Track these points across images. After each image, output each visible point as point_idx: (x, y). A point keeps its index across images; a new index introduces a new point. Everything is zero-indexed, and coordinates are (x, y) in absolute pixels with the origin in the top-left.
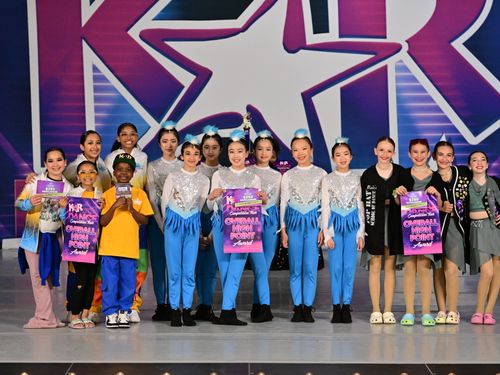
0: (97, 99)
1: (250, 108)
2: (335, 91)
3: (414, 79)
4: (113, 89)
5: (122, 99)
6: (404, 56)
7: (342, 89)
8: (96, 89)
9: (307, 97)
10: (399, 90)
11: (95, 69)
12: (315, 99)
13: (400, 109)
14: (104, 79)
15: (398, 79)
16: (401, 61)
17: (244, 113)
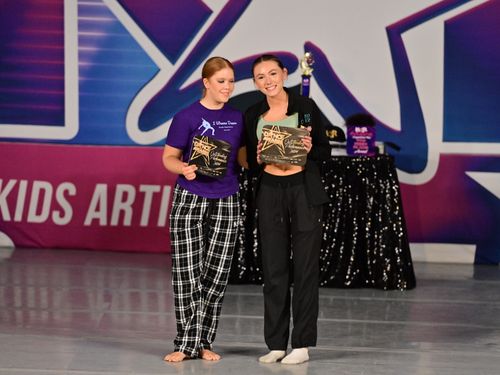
0: (82, 26)
1: (309, 47)
2: (436, 26)
4: (107, 12)
5: (119, 27)
7: (448, 24)
8: (82, 11)
9: (395, 33)
12: (407, 37)
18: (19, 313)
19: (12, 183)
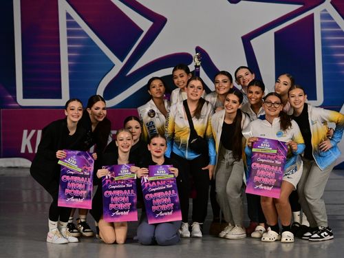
0: (69, 42)
1: (198, 49)
2: (270, 36)
3: (336, 25)
4: (83, 33)
5: (91, 42)
6: (327, 6)
7: (276, 34)
8: (69, 33)
9: (247, 40)
10: (323, 34)
11: (68, 16)
12: (253, 42)
13: (324, 51)
14: (76, 25)
15: (323, 25)
16: (325, 10)
17: (194, 54)
18: (39, 205)
19: (33, 132)
